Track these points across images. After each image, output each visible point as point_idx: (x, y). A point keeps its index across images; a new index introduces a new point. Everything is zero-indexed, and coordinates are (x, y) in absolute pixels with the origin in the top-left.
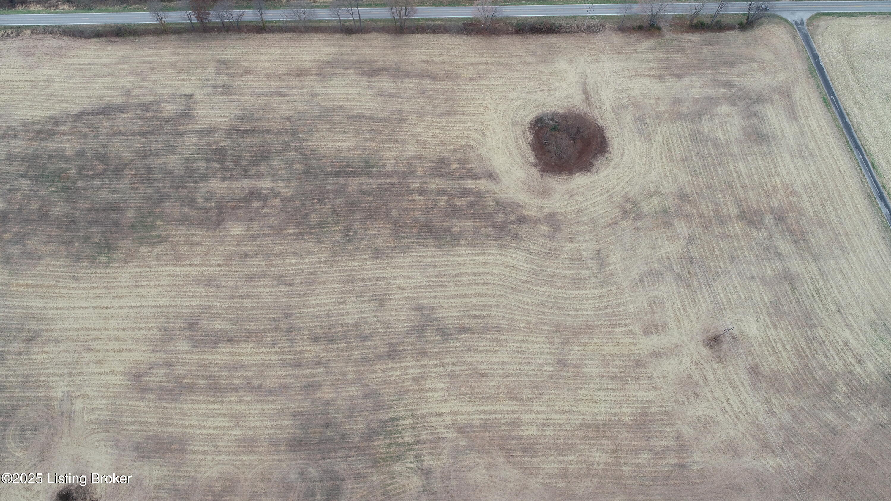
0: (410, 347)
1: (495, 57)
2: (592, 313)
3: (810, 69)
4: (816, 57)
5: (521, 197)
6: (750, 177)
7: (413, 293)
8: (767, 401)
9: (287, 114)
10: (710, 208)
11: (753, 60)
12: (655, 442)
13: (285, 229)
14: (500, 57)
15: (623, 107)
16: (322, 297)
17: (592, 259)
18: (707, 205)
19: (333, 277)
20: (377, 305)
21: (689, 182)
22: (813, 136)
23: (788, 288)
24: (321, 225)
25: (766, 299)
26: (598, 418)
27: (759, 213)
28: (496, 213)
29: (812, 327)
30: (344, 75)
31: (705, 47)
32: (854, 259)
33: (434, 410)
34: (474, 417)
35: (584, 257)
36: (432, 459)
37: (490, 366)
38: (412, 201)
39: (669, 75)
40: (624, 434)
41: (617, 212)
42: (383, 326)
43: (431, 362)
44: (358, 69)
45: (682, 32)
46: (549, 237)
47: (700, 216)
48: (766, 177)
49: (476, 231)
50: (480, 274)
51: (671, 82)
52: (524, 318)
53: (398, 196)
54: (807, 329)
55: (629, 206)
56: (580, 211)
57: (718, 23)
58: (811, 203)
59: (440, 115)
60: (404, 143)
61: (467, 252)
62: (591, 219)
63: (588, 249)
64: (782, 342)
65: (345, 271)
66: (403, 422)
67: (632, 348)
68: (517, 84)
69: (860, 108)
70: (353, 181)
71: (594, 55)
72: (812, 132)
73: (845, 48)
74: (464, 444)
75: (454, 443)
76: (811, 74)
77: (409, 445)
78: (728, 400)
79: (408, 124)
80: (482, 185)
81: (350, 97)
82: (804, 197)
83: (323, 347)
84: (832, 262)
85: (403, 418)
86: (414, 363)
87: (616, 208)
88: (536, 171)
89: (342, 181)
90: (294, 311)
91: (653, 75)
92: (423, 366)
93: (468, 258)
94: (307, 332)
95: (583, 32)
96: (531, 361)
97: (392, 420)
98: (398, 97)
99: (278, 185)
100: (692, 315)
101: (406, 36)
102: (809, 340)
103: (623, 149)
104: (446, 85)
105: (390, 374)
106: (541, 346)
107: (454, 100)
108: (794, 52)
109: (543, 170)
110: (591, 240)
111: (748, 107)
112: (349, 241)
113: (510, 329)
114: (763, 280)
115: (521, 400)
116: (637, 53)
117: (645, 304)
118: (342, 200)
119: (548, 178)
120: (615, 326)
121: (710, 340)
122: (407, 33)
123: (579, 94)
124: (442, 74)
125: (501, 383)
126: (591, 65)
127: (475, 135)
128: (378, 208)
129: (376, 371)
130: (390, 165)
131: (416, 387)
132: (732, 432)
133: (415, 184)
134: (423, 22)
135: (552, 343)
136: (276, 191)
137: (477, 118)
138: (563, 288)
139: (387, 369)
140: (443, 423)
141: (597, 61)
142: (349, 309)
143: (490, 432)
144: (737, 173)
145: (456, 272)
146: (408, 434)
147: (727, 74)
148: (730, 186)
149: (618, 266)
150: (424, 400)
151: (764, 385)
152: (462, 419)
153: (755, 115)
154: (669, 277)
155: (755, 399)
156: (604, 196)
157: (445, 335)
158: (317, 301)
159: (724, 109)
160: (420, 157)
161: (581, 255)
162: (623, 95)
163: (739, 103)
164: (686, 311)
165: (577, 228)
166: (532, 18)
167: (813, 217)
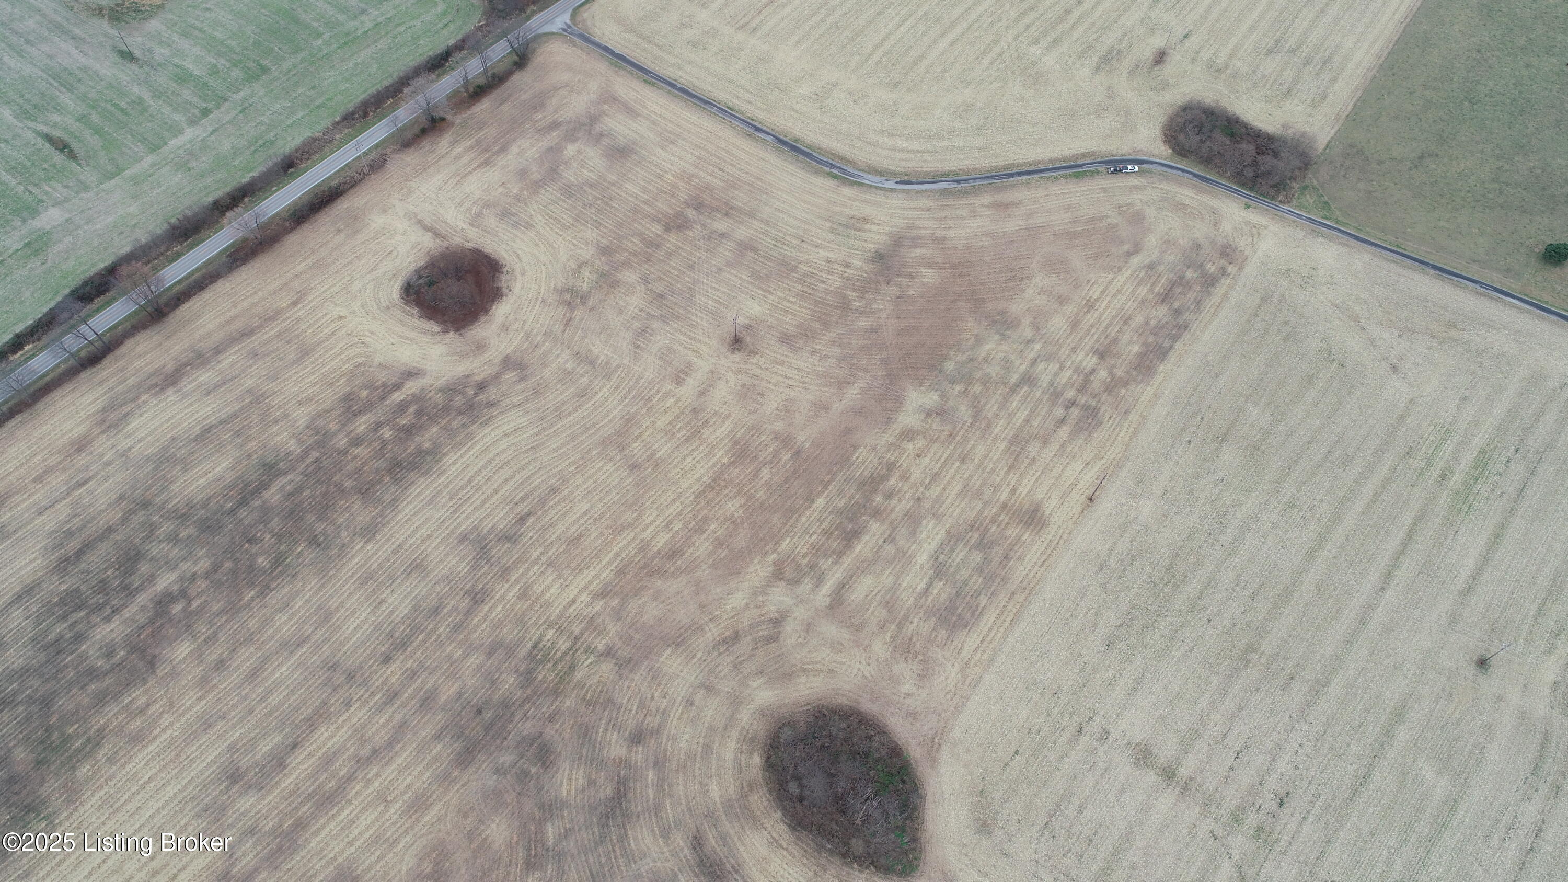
0: (489, 577)
1: (299, 264)
2: (621, 407)
3: (611, 64)
4: (606, 49)
5: (462, 368)
6: (645, 190)
7: (443, 532)
8: (813, 352)
9: (114, 496)
10: (637, 242)
11: (556, 89)
12: (762, 456)
13: (240, 600)
14: (304, 259)
15: (479, 215)
16: (352, 619)
17: (579, 365)
18: (632, 242)
19: (345, 591)
20: (417, 574)
21: (599, 235)
22: (665, 118)
23: (752, 255)
24: (278, 561)
25: (744, 277)
26: (704, 479)
27: (679, 215)
28: (451, 401)
29: (794, 269)
30: (139, 407)
31: (502, 107)
32: (779, 193)
33: (565, 603)
34: (604, 575)
35: (569, 369)
36: (602, 639)
37: (577, 526)
38: (355, 457)
39: (493, 155)
40: (734, 472)
41: (562, 310)
42: (442, 585)
43: (521, 571)
44: (149, 389)
45: (469, 107)
46: (522, 379)
47: (635, 254)
48: (658, 181)
49: (448, 431)
50: (490, 461)
51: (501, 161)
52: (567, 463)
53: (335, 467)
54: (793, 274)
55: (567, 296)
56: (528, 335)
57: (494, 76)
58: (711, 175)
59: (298, 361)
60: (286, 416)
61: (459, 454)
62: (544, 334)
63: (567, 361)
64: (785, 299)
65: (352, 576)
66: (546, 639)
67: (680, 404)
68: (349, 272)
69: (680, 69)
70: (270, 493)
71: (402, 189)
72: (660, 116)
73: (624, 25)
74: (616, 602)
75: (608, 610)
76: (616, 66)
77: (570, 649)
78: (786, 377)
79: (270, 396)
80: (410, 388)
81: (173, 421)
82: (701, 173)
83: (402, 658)
84: (767, 208)
85: (542, 636)
86: (507, 586)
87: (557, 307)
88: (451, 335)
89: (257, 503)
90: (336, 658)
91: (478, 166)
92: (517, 581)
93: (465, 459)
94: (371, 662)
95: (369, 174)
96: (607, 489)
97: (535, 647)
98: (231, 380)
99: (183, 569)
100: (701, 338)
101: (171, 316)
102: (801, 281)
103: (515, 253)
104: (273, 329)
105: (494, 615)
106: (604, 470)
107: (298, 337)
108: (584, 57)
109: (457, 330)
110: (562, 350)
111: (590, 133)
112: (327, 548)
113: (565, 481)
114: (729, 264)
115: (630, 525)
116: (442, 157)
117: (658, 362)
118: (276, 519)
119: (469, 332)
120: (650, 400)
121: (733, 345)
122: (169, 312)
123: (423, 235)
124: (256, 322)
125: (600, 529)
126: (409, 200)
127: (356, 351)
128: (325, 494)
129: (477, 626)
130: (293, 446)
131: (529, 602)
132: (809, 397)
133: (341, 442)
134: (178, 288)
135: (611, 460)
136: (188, 576)
137: (340, 334)
138: (576, 409)
139: (486, 615)
140: (583, 605)
141: (410, 192)
142: (393, 602)
143: (628, 573)
144: (632, 195)
145: (466, 479)
146: (561, 642)
147: (545, 117)
148: (636, 211)
149: (606, 352)
150: (548, 605)
151: (801, 342)
152: (595, 586)
153: (602, 135)
154: (656, 324)
155: (804, 358)
156: (538, 306)
157: (511, 538)
158: (352, 627)
159: (570, 150)
160: (319, 415)
161: (565, 370)
162: (467, 205)
163: (579, 135)
164: (694, 339)
165: (538, 353)
166: (300, 198)
167: (722, 184)
